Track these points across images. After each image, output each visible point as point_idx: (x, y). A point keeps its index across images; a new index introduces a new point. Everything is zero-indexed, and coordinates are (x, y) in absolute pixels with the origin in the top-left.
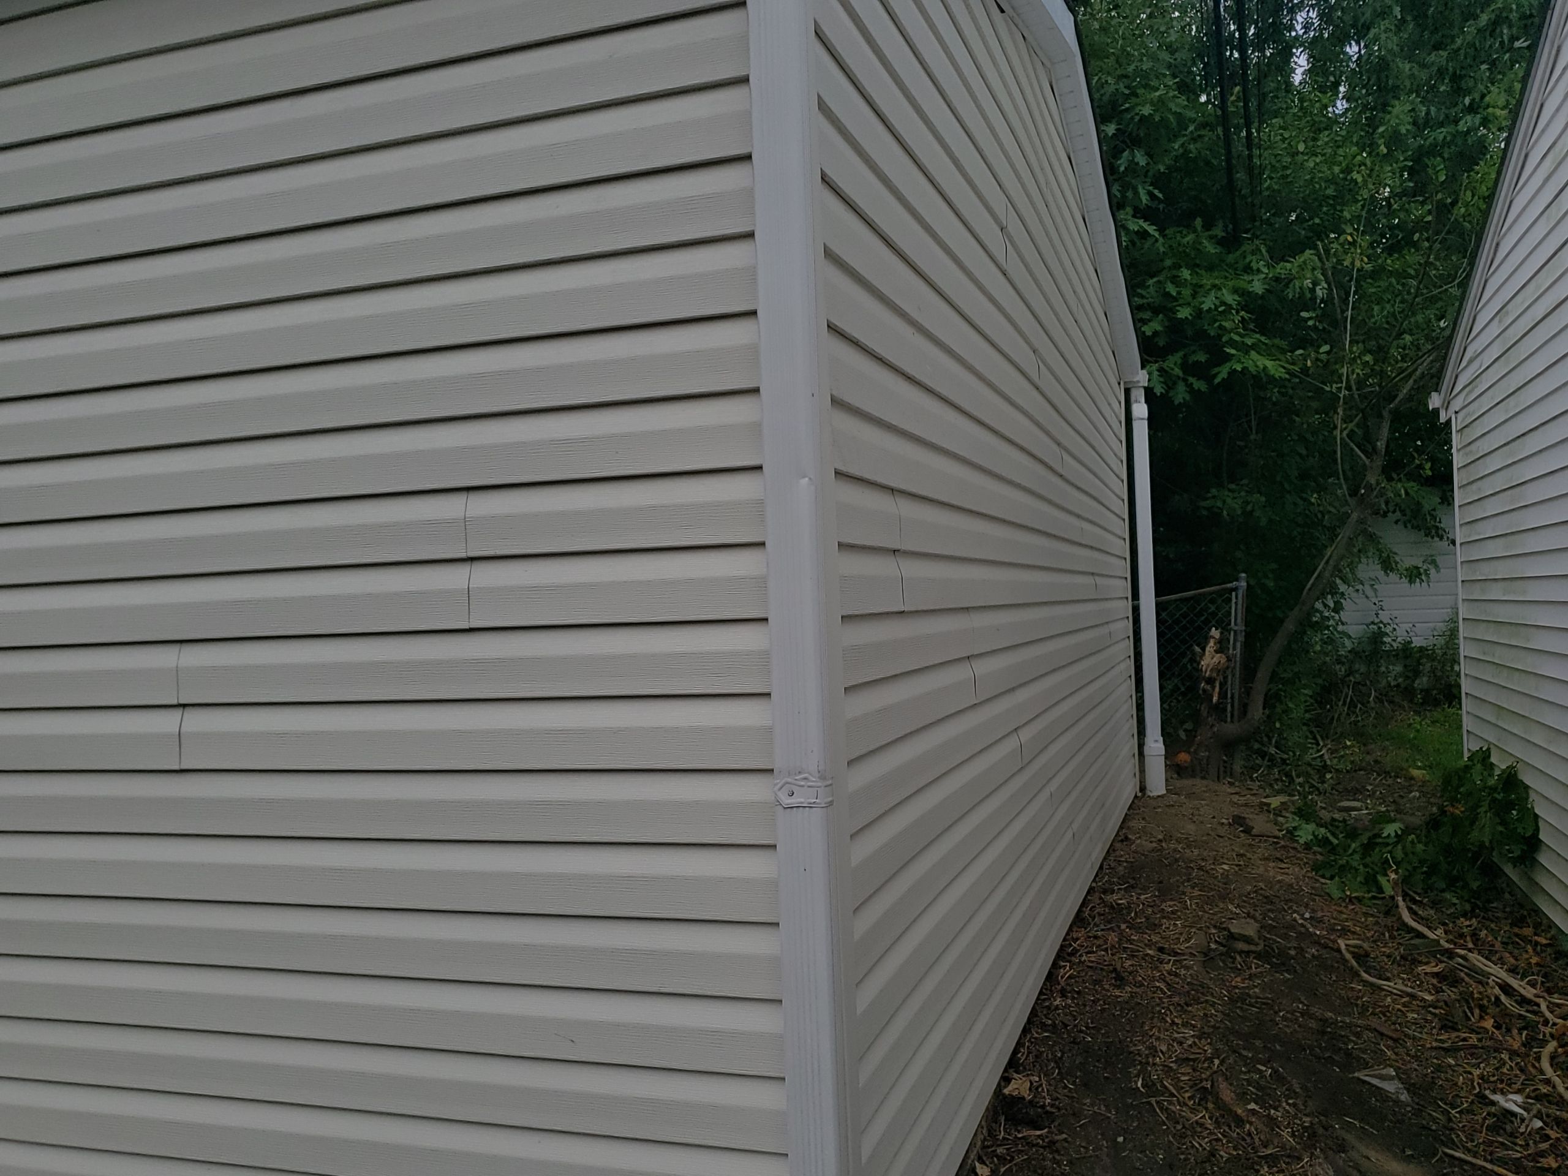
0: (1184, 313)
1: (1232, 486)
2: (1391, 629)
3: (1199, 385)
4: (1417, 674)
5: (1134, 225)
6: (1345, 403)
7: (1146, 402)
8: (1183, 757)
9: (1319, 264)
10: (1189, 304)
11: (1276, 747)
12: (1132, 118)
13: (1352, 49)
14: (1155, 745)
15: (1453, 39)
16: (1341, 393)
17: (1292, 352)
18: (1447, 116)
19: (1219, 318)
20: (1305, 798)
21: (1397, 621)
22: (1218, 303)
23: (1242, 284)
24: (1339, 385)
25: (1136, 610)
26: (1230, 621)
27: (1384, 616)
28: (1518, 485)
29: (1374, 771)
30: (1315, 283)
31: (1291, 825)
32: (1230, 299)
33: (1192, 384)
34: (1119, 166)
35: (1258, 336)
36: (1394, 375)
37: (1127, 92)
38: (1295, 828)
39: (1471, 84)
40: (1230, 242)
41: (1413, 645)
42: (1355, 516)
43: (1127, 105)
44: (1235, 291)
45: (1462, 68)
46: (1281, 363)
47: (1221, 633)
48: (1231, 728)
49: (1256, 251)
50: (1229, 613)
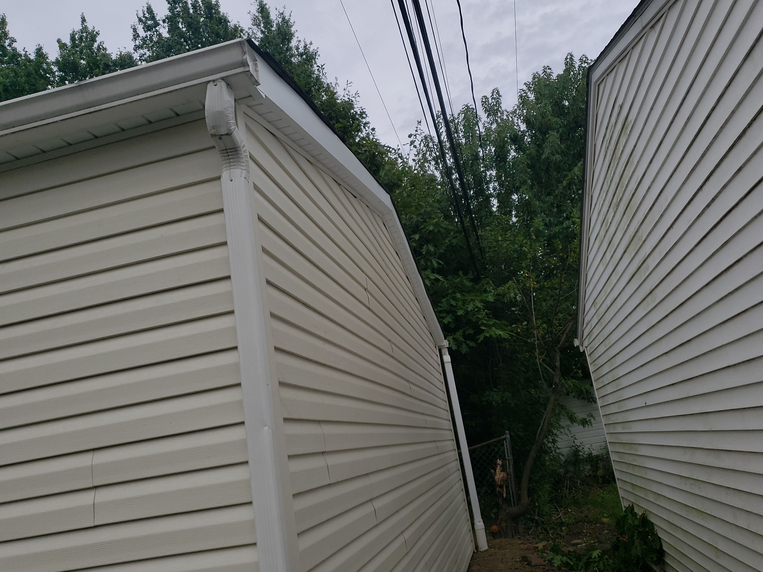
0: (460, 313)
1: (495, 389)
2: (581, 448)
3: (472, 344)
4: (598, 468)
5: (433, 276)
6: (538, 346)
7: (449, 354)
8: (495, 528)
9: (516, 286)
10: (462, 309)
11: (538, 516)
12: (425, 231)
13: (515, 197)
14: (479, 524)
15: (554, 191)
16: (535, 342)
17: (511, 326)
18: (558, 222)
19: (476, 313)
20: (555, 541)
21: (583, 444)
22: (475, 307)
23: (484, 298)
24: (534, 339)
25: (460, 454)
26: (505, 455)
27: (577, 442)
28: (617, 379)
29: (586, 522)
30: (516, 295)
31: (550, 557)
32: (479, 305)
33: (468, 344)
34: (423, 252)
35: (494, 320)
36: (557, 332)
37: (422, 220)
38: (552, 559)
39: (565, 208)
40: (476, 280)
41: (593, 455)
42: (552, 398)
43: (423, 226)
44: (482, 301)
45: (560, 202)
46: (507, 332)
47: (502, 461)
48: (514, 510)
49: (488, 283)
50: (504, 451)
